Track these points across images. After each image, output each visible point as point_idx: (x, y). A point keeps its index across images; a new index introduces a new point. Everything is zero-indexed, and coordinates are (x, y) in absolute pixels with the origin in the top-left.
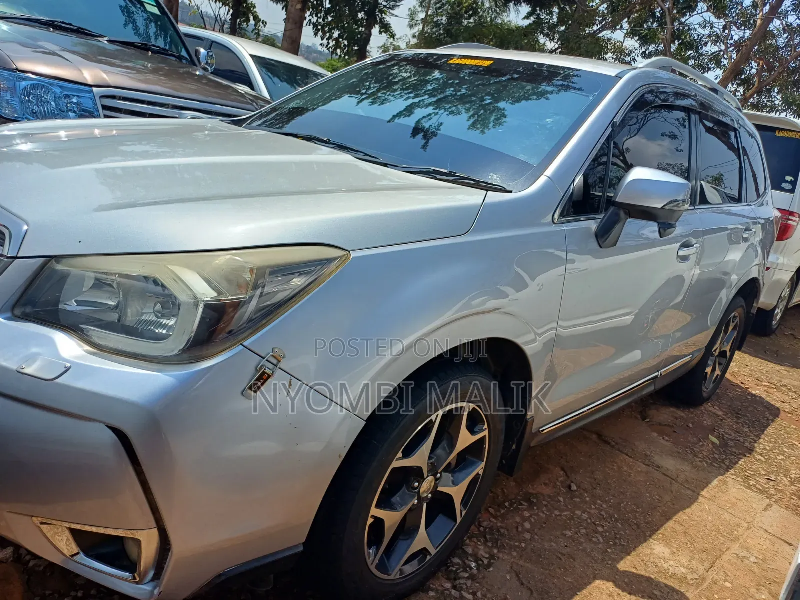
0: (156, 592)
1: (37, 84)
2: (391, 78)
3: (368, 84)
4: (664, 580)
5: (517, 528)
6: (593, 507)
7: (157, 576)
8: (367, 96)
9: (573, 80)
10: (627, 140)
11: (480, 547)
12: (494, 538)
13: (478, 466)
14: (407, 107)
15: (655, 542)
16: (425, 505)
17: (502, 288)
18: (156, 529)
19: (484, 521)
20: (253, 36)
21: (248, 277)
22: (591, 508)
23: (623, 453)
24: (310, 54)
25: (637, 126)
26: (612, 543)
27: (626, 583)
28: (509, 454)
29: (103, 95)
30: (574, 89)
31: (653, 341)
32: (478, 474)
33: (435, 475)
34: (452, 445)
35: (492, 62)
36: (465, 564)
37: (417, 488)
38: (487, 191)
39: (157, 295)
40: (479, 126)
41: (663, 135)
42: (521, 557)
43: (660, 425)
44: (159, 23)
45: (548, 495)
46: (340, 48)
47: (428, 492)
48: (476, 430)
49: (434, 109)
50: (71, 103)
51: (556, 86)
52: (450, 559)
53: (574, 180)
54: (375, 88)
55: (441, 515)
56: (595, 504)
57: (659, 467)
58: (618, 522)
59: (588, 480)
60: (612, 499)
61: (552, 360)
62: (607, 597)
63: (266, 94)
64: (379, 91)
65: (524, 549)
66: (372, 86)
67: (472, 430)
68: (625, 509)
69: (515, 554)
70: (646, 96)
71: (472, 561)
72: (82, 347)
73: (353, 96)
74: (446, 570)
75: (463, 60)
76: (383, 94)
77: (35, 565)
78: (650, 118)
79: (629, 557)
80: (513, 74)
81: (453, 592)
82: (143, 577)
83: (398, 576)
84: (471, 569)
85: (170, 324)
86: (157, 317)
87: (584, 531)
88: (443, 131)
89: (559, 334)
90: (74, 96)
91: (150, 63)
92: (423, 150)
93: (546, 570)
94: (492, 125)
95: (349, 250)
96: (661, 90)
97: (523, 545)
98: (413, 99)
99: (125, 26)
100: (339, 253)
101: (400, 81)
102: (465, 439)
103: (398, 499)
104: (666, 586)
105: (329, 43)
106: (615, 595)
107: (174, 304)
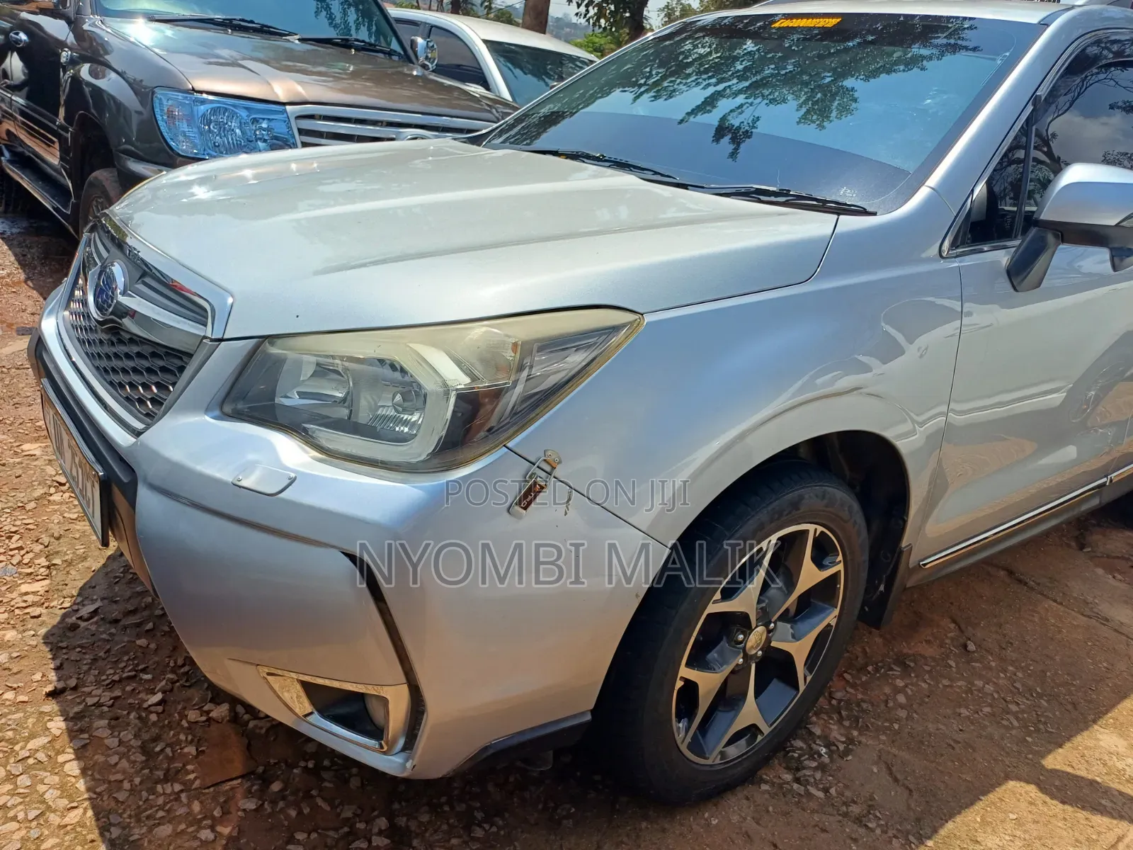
0: (409, 765)
1: (218, 107)
2: (681, 58)
3: (648, 69)
4: (1116, 784)
5: (886, 702)
6: (1002, 675)
7: (409, 745)
8: (647, 87)
9: (964, 35)
10: (1051, 121)
11: (832, 727)
12: (854, 716)
13: (829, 615)
14: (706, 98)
15: (1102, 730)
16: (753, 666)
17: (861, 358)
18: (406, 686)
19: (836, 691)
20: (483, 11)
21: (509, 355)
22: (998, 677)
23: (1048, 598)
24: (564, 30)
25: (1069, 97)
26: (1032, 729)
27: (1056, 787)
28: (874, 597)
29: (297, 115)
30: (966, 48)
31: (1096, 431)
32: (829, 625)
33: (766, 625)
34: (791, 583)
35: (839, 20)
36: (811, 749)
37: (741, 642)
38: (839, 214)
39: (394, 383)
40: (815, 117)
41: (1112, 107)
42: (893, 742)
43: (1108, 557)
44: (361, 7)
45: (931, 657)
46: (605, 16)
47: (756, 648)
48: (826, 562)
49: (746, 98)
50: (261, 128)
51: (936, 46)
52: (790, 741)
53: (973, 191)
54: (659, 73)
55: (775, 681)
56: (1005, 671)
57: (1107, 620)
58: (1041, 698)
59: (994, 636)
60: (1030, 665)
61: (940, 461)
62: (1027, 805)
63: (506, 95)
64: (664, 78)
65: (898, 732)
66: (654, 73)
67: (819, 562)
68: (1053, 680)
69: (883, 738)
70: (1089, 50)
71: (821, 746)
72: (307, 452)
73: (626, 89)
74: (785, 756)
75: (794, 20)
76: (671, 82)
77: (256, 726)
78: (1091, 82)
79: (1060, 750)
80: (867, 34)
81: (796, 786)
82: (391, 745)
83: (718, 761)
84: (820, 755)
85: (413, 420)
86: (396, 411)
87: (987, 710)
88: (761, 128)
89: (952, 421)
90: (264, 119)
91: (353, 64)
92: (731, 160)
93: (932, 762)
94: (834, 114)
95: (642, 312)
96: (1113, 38)
97: (896, 726)
98: (715, 86)
99: (317, 13)
100: (629, 317)
101: (695, 60)
102: (809, 575)
103: (716, 655)
104: (1121, 793)
105: (587, 11)
106: (1039, 802)
107: (417, 394)
